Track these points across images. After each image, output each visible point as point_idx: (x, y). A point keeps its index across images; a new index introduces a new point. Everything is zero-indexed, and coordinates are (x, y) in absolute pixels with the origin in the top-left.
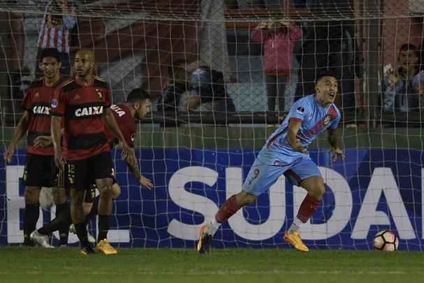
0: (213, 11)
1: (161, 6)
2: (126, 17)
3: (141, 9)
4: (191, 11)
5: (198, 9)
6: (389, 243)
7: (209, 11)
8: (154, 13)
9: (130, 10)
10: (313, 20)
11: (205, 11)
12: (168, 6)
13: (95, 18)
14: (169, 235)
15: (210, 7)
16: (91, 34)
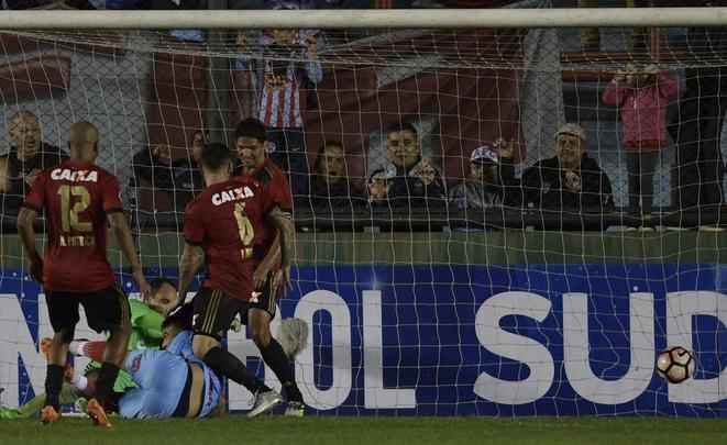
0: (543, 53)
1: (463, 45)
2: (409, 64)
3: (434, 50)
4: (508, 52)
5: (520, 50)
6: (678, 364)
7: (537, 53)
8: (452, 58)
9: (416, 52)
10: (694, 66)
11: (530, 53)
12: (475, 45)
13: (361, 66)
14: (474, 396)
15: (539, 47)
16: (356, 90)
